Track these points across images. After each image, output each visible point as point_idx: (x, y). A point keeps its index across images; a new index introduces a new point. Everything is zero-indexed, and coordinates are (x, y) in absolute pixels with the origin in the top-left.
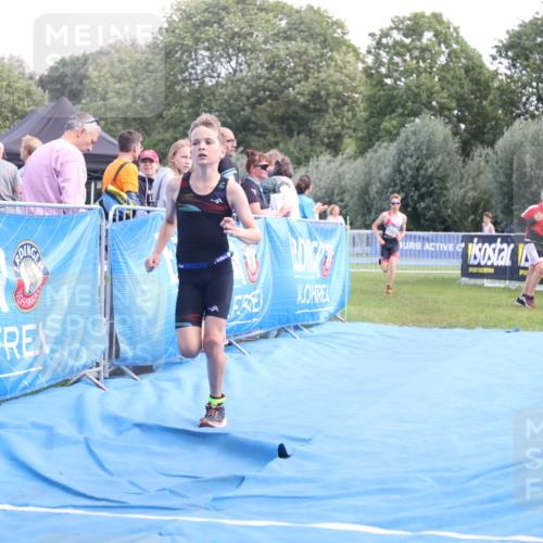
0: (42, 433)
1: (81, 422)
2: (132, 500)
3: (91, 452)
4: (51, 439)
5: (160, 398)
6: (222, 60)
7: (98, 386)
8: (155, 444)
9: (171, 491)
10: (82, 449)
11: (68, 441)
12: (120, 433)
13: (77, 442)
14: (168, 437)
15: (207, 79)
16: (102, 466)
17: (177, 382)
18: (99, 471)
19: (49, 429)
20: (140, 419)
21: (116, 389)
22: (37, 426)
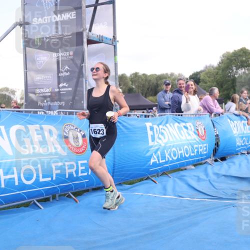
0: (196, 178)
1: (207, 175)
2: (224, 197)
3: (211, 183)
4: (199, 179)
5: (229, 168)
6: (240, 69)
7: (210, 164)
8: (229, 181)
9: (235, 194)
10: (208, 182)
11: (204, 180)
12: (218, 178)
13: (207, 180)
14: (233, 179)
15: (236, 76)
16: (214, 187)
17: (234, 163)
18: (213, 188)
19: (198, 177)
20: (224, 174)
21: (216, 165)
22: (195, 176)
